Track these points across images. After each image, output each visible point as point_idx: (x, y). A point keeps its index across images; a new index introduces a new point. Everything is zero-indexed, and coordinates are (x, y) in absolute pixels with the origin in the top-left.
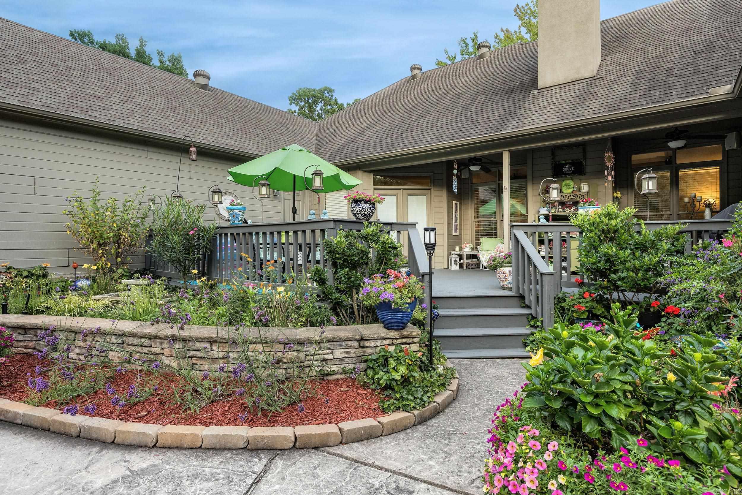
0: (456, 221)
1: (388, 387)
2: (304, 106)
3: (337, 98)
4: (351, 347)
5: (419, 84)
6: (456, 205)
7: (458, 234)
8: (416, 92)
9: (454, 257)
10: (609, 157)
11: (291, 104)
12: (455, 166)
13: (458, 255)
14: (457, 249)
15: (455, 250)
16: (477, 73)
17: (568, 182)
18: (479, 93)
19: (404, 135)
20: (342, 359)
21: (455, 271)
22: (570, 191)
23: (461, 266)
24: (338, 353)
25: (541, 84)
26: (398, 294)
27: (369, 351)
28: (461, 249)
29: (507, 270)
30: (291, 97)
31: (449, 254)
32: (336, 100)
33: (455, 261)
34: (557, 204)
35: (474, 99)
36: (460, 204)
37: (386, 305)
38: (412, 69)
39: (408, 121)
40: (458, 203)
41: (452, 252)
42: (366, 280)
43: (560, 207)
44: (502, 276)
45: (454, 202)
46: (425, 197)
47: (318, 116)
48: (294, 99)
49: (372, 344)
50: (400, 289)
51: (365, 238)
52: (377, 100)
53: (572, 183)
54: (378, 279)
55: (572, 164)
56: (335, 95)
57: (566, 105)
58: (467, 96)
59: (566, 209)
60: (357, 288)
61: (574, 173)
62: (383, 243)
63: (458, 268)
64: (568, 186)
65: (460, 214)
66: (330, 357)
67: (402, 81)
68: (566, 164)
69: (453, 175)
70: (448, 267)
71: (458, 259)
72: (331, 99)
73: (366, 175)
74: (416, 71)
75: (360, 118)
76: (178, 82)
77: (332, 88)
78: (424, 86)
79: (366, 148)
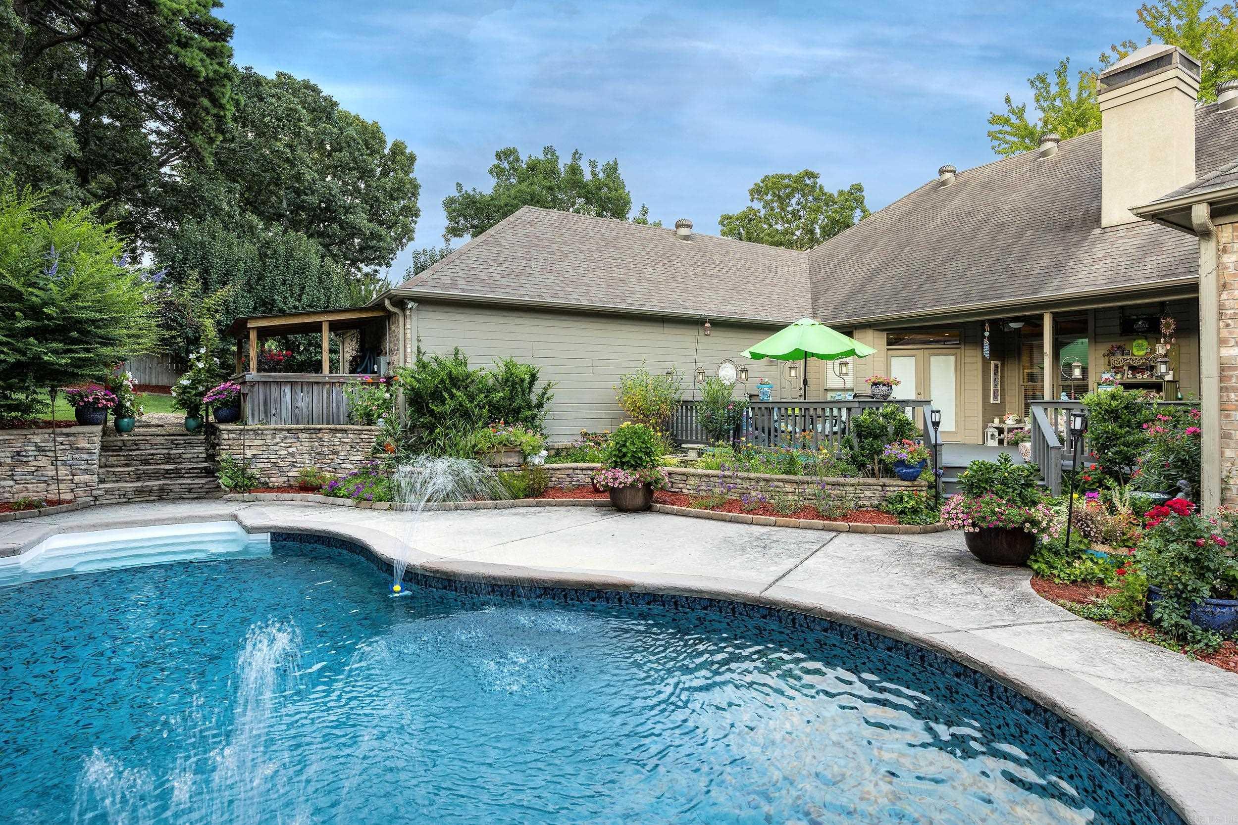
0: (995, 386)
1: (902, 512)
2: (772, 201)
3: (823, 184)
4: (877, 490)
5: (951, 195)
6: (996, 366)
7: (999, 402)
8: (944, 213)
9: (990, 431)
10: (1168, 323)
11: (752, 200)
12: (987, 327)
13: (997, 428)
14: (997, 420)
15: (993, 422)
16: (1032, 186)
17: (1140, 342)
18: (1028, 226)
19: (926, 287)
20: (870, 497)
21: (994, 447)
22: (1142, 353)
23: (1001, 442)
24: (868, 494)
25: (1105, 222)
26: (910, 456)
27: (889, 493)
28: (1002, 421)
29: (1028, 445)
30: (753, 190)
31: (985, 427)
32: (821, 187)
33: (992, 435)
34: (1126, 368)
35: (1020, 235)
36: (1003, 365)
37: (901, 463)
38: (942, 172)
39: (932, 265)
40: (999, 363)
41: (989, 425)
42: (887, 446)
43: (1130, 372)
44: (1024, 450)
45: (993, 363)
46: (953, 358)
47: (792, 213)
48: (757, 192)
49: (892, 489)
50: (911, 452)
51: (885, 416)
52: (890, 221)
53: (1145, 343)
54: (896, 445)
55: (1145, 320)
56: (819, 181)
57: (1122, 259)
58: (1012, 230)
59: (1137, 375)
60: (880, 452)
61: (1149, 331)
62: (899, 420)
63: (996, 444)
64: (1140, 347)
65: (1003, 377)
66: (862, 495)
67: (928, 187)
68: (1138, 320)
69: (985, 337)
70: (984, 443)
71: (996, 434)
72: (814, 186)
73: (877, 334)
74: (947, 176)
75: (867, 252)
76: (663, 238)
77: (816, 172)
78: (957, 202)
79: (878, 304)
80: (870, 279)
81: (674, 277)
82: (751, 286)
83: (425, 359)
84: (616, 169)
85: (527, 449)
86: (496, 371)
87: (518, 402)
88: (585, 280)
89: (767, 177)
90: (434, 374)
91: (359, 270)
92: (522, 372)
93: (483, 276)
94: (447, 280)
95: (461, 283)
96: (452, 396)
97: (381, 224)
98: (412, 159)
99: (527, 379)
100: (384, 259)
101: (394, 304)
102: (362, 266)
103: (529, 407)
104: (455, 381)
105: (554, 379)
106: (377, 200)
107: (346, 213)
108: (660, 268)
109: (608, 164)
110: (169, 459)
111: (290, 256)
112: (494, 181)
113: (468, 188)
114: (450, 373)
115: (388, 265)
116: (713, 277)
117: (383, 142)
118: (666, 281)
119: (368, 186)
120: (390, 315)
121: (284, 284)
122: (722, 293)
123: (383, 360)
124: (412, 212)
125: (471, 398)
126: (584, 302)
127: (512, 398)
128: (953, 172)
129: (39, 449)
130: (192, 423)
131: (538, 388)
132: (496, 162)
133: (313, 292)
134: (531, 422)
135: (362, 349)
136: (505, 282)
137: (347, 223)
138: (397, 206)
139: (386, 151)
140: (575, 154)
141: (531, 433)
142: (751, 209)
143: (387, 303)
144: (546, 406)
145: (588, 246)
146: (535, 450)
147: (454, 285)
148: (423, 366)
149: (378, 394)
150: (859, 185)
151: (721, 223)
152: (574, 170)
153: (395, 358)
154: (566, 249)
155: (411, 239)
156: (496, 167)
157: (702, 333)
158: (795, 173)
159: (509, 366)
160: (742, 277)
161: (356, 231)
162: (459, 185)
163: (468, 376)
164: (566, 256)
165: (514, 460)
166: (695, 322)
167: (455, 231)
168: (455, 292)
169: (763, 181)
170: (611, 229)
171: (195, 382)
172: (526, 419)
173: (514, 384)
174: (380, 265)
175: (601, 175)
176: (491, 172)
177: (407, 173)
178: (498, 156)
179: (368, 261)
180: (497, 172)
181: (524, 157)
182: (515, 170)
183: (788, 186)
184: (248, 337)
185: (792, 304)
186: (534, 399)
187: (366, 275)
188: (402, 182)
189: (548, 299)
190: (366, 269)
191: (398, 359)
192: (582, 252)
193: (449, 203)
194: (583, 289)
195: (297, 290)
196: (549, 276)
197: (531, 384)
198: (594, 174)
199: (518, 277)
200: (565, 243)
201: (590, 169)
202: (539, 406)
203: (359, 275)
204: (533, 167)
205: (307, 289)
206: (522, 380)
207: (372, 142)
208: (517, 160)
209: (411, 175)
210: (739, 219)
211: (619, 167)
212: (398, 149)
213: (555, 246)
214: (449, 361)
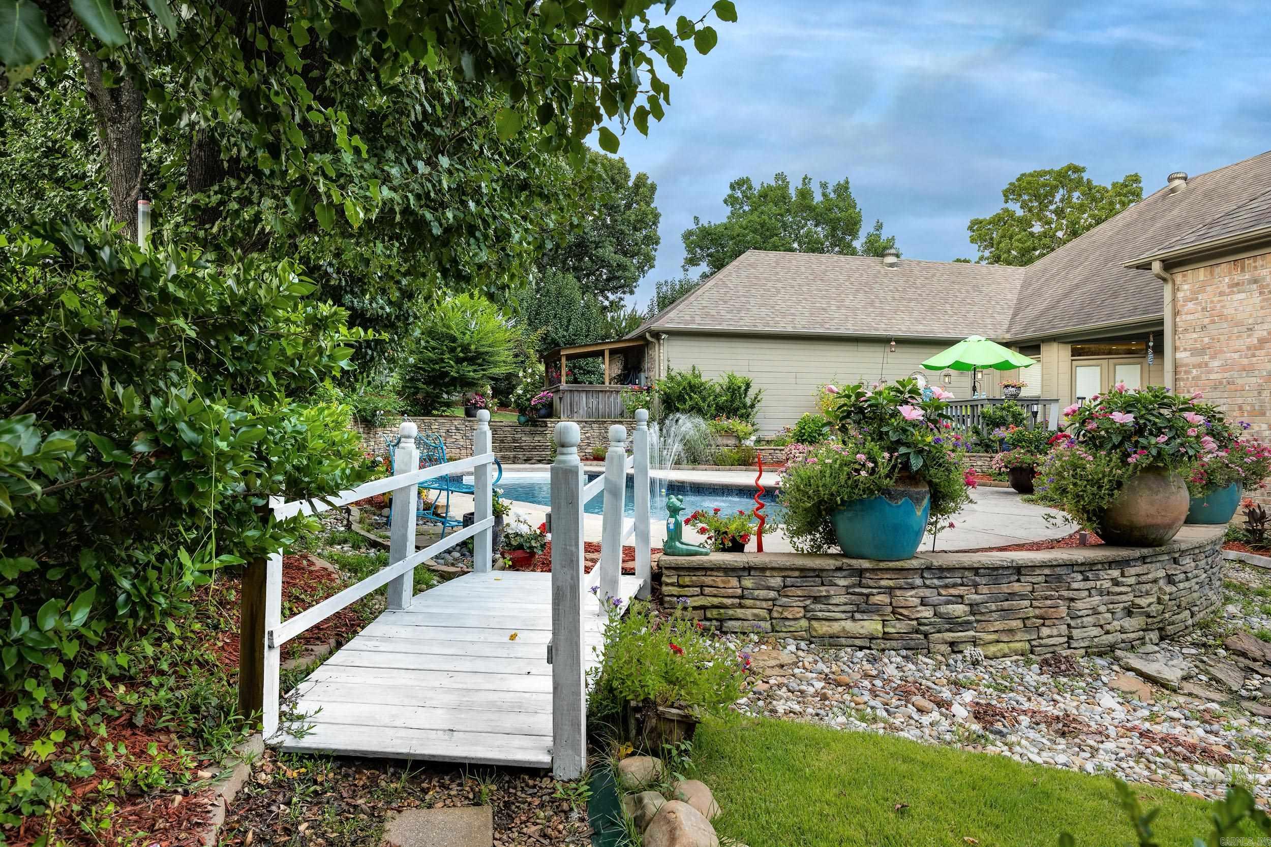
3: (1091, 178)
5: (1176, 204)
11: (1006, 202)
26: (1010, 436)
32: (1089, 181)
37: (1002, 440)
38: (1170, 180)
46: (1139, 366)
47: (1056, 211)
48: (1013, 192)
54: (1003, 429)
56: (1087, 175)
66: (975, 464)
72: (1080, 181)
73: (1062, 346)
74: (1177, 183)
75: (1077, 267)
76: (869, 267)
77: (1082, 165)
78: (1175, 212)
79: (1062, 319)
80: (1066, 295)
81: (872, 304)
82: (948, 306)
83: (673, 374)
84: (847, 188)
85: (741, 434)
86: (721, 382)
87: (737, 403)
88: (793, 311)
89: (1023, 175)
90: (679, 384)
91: (607, 298)
92: (739, 382)
93: (713, 312)
94: (688, 318)
95: (698, 319)
96: (691, 398)
97: (625, 254)
98: (653, 188)
99: (743, 388)
100: (628, 286)
101: (652, 336)
102: (609, 294)
103: (745, 406)
104: (693, 388)
105: (763, 387)
106: (622, 232)
107: (596, 248)
108: (861, 296)
109: (839, 184)
110: (514, 441)
111: (559, 294)
112: (728, 210)
113: (704, 222)
114: (690, 383)
115: (632, 292)
116: (910, 300)
117: (627, 176)
118: (864, 307)
119: (614, 221)
120: (648, 343)
121: (555, 317)
122: (916, 314)
123: (643, 375)
124: (652, 240)
125: (704, 400)
126: (790, 329)
127: (732, 401)
128: (1185, 179)
129: (457, 429)
130: (523, 419)
131: (752, 393)
132: (729, 192)
133: (577, 323)
134: (745, 417)
135: (625, 368)
136: (729, 316)
137: (597, 257)
138: (639, 235)
139: (630, 184)
140: (804, 179)
141: (744, 424)
142: (1006, 210)
143: (648, 335)
144: (757, 405)
145: (799, 281)
146: (747, 435)
147: (693, 321)
148: (671, 378)
149: (642, 397)
150: (1136, 175)
151: (971, 228)
152: (805, 194)
153: (652, 374)
154: (779, 285)
155: (652, 267)
156: (730, 196)
157: (887, 349)
158: (1057, 168)
159: (731, 378)
160: (941, 298)
161: (603, 262)
162: (696, 218)
163: (702, 384)
164: (778, 292)
165: (732, 442)
166: (882, 341)
167: (692, 261)
168: (693, 326)
169: (1019, 180)
170: (821, 263)
171: (526, 391)
172: (741, 416)
173: (734, 390)
174: (624, 293)
175: (832, 195)
176: (725, 201)
177: (648, 204)
178: (732, 187)
179: (614, 290)
180: (731, 201)
181: (757, 186)
182: (748, 198)
183: (1045, 185)
184: (560, 360)
185: (988, 321)
186: (748, 401)
187: (612, 303)
188: (645, 214)
189: (760, 328)
190: (612, 297)
191: (654, 375)
192: (793, 287)
193: (687, 236)
194: (790, 318)
195: (565, 322)
196: (763, 309)
197: (746, 390)
198: (824, 195)
199: (739, 311)
200: (778, 280)
201: (820, 191)
202: (752, 406)
203: (607, 303)
204: (764, 195)
205: (573, 321)
206: (740, 388)
207: (617, 177)
208: (750, 188)
209: (652, 205)
210: (990, 223)
211: (850, 185)
212: (641, 180)
213: (770, 284)
214: (689, 376)
